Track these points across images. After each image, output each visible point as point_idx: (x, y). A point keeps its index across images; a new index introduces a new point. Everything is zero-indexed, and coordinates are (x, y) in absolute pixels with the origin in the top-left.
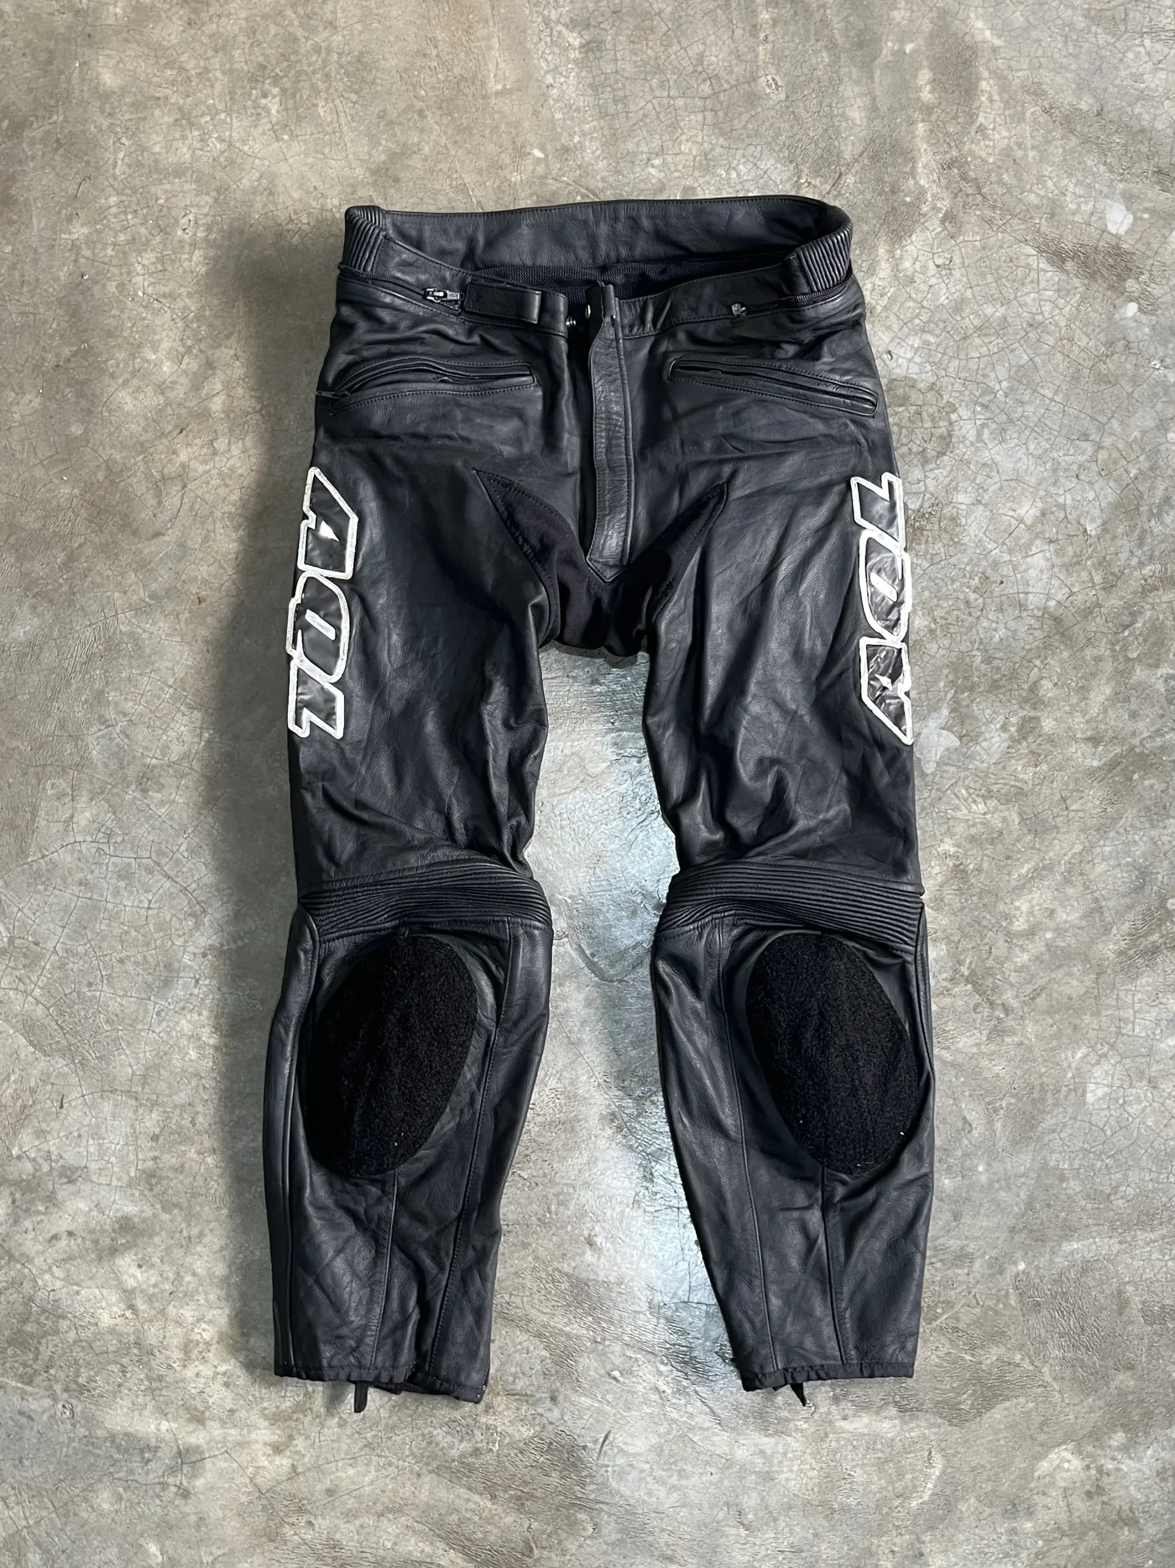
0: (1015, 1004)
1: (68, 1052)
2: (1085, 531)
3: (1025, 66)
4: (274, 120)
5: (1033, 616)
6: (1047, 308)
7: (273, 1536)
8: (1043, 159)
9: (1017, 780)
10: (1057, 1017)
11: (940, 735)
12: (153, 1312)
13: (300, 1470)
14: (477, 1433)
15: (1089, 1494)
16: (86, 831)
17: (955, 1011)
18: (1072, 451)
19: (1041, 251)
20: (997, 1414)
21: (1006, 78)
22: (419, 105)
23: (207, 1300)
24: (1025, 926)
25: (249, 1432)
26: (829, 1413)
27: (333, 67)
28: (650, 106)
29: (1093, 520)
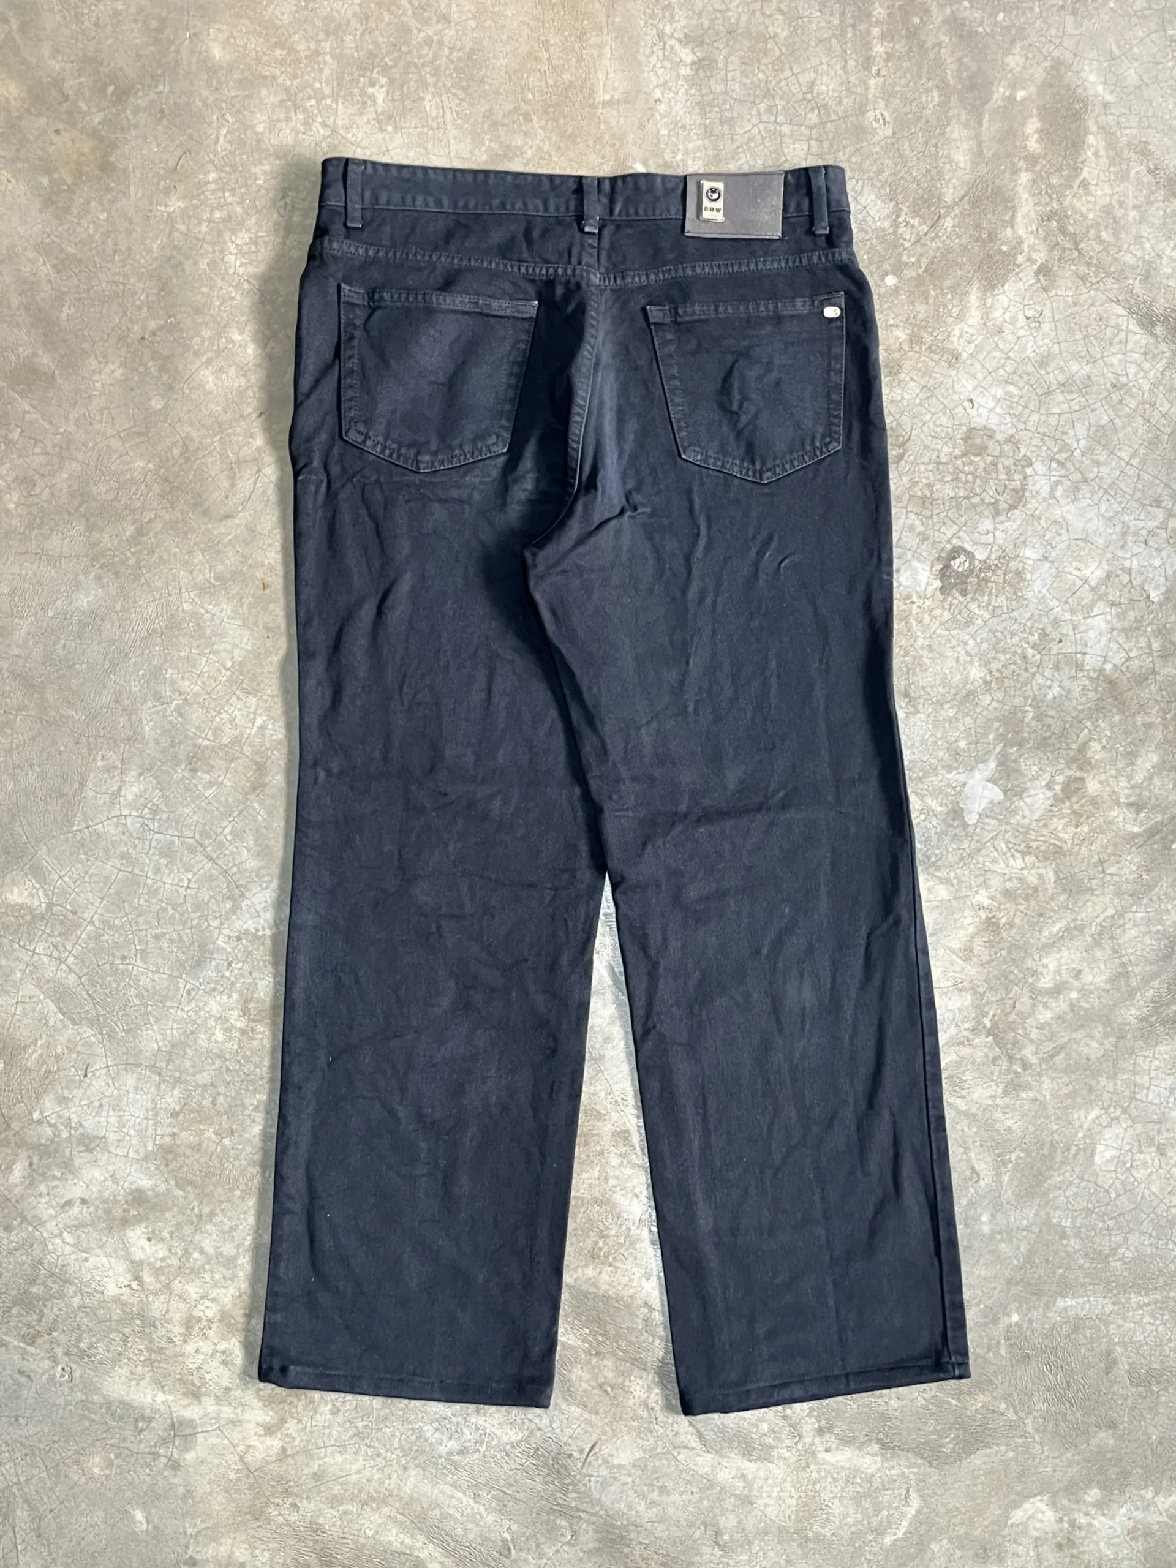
0: (1034, 1060)
1: (95, 1022)
2: (1148, 597)
3: (1135, 124)
4: (380, 110)
5: (1089, 678)
6: (1132, 370)
7: (257, 1514)
8: (1143, 220)
9: (1057, 838)
10: (1074, 1077)
11: (985, 787)
12: (158, 1286)
13: (289, 1452)
14: (465, 1430)
15: (1060, 1546)
16: (132, 806)
17: (973, 1063)
18: (1142, 517)
19: (1131, 313)
20: (977, 1460)
21: (1113, 134)
22: (525, 107)
23: (212, 1279)
24: (1051, 985)
25: (243, 1411)
26: (812, 1444)
27: (443, 61)
28: (756, 130)
29: (1157, 587)
